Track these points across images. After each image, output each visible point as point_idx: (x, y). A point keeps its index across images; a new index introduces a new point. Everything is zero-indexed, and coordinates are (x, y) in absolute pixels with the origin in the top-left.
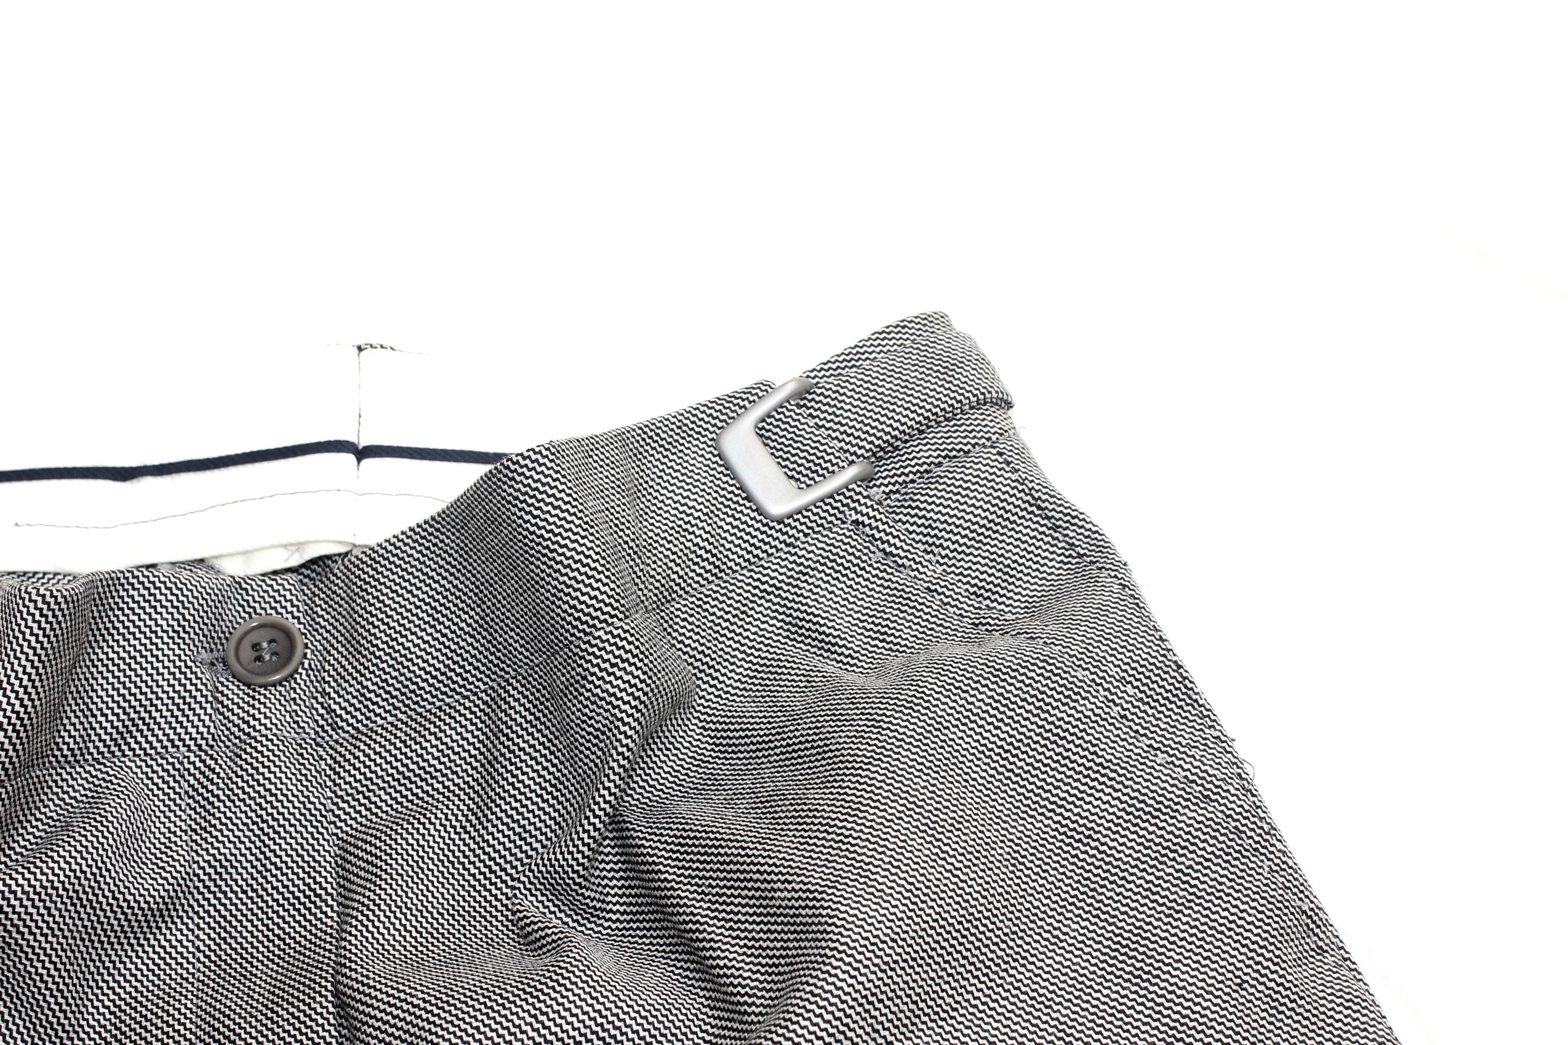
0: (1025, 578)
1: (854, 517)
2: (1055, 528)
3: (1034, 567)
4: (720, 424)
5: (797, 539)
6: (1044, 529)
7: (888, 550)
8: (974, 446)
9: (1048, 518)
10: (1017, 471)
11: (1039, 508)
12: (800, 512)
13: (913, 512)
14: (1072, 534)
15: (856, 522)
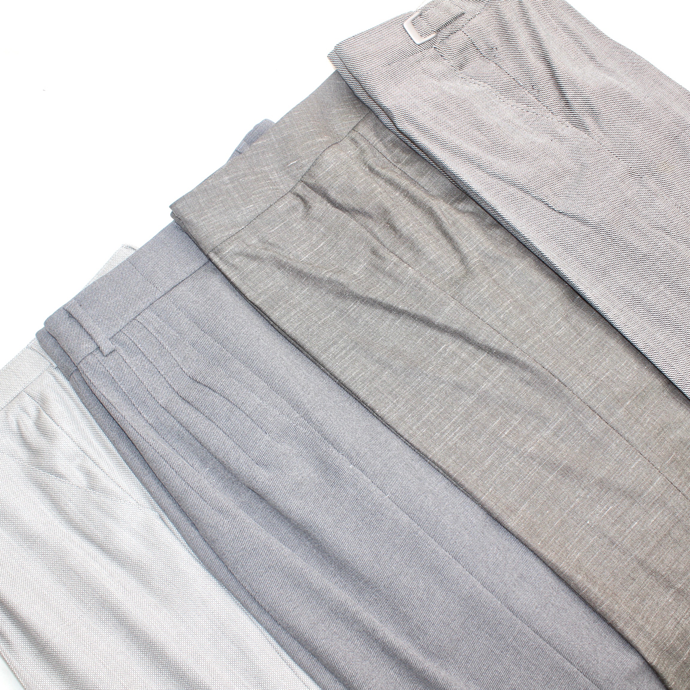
0: (471, 62)
1: (434, 46)
2: (477, 49)
3: (473, 59)
4: (403, 21)
5: (423, 50)
6: (475, 50)
7: (442, 55)
8: (457, 31)
9: (475, 47)
10: (468, 36)
11: (473, 44)
12: (423, 44)
13: (446, 46)
14: (481, 51)
15: (435, 48)
